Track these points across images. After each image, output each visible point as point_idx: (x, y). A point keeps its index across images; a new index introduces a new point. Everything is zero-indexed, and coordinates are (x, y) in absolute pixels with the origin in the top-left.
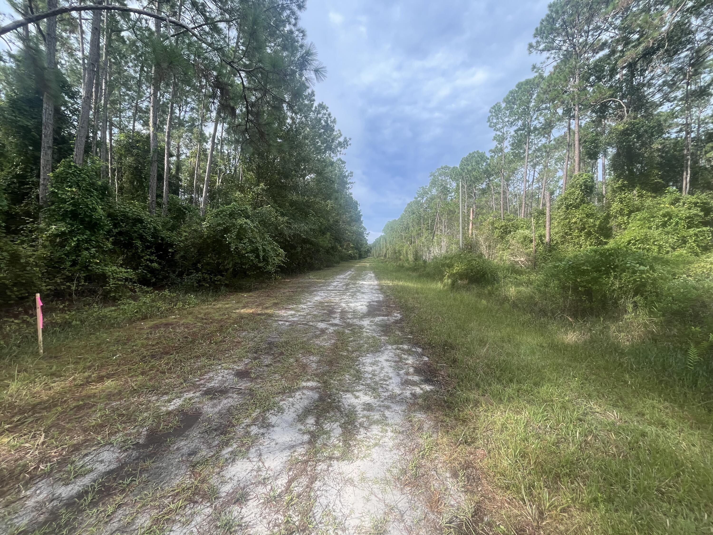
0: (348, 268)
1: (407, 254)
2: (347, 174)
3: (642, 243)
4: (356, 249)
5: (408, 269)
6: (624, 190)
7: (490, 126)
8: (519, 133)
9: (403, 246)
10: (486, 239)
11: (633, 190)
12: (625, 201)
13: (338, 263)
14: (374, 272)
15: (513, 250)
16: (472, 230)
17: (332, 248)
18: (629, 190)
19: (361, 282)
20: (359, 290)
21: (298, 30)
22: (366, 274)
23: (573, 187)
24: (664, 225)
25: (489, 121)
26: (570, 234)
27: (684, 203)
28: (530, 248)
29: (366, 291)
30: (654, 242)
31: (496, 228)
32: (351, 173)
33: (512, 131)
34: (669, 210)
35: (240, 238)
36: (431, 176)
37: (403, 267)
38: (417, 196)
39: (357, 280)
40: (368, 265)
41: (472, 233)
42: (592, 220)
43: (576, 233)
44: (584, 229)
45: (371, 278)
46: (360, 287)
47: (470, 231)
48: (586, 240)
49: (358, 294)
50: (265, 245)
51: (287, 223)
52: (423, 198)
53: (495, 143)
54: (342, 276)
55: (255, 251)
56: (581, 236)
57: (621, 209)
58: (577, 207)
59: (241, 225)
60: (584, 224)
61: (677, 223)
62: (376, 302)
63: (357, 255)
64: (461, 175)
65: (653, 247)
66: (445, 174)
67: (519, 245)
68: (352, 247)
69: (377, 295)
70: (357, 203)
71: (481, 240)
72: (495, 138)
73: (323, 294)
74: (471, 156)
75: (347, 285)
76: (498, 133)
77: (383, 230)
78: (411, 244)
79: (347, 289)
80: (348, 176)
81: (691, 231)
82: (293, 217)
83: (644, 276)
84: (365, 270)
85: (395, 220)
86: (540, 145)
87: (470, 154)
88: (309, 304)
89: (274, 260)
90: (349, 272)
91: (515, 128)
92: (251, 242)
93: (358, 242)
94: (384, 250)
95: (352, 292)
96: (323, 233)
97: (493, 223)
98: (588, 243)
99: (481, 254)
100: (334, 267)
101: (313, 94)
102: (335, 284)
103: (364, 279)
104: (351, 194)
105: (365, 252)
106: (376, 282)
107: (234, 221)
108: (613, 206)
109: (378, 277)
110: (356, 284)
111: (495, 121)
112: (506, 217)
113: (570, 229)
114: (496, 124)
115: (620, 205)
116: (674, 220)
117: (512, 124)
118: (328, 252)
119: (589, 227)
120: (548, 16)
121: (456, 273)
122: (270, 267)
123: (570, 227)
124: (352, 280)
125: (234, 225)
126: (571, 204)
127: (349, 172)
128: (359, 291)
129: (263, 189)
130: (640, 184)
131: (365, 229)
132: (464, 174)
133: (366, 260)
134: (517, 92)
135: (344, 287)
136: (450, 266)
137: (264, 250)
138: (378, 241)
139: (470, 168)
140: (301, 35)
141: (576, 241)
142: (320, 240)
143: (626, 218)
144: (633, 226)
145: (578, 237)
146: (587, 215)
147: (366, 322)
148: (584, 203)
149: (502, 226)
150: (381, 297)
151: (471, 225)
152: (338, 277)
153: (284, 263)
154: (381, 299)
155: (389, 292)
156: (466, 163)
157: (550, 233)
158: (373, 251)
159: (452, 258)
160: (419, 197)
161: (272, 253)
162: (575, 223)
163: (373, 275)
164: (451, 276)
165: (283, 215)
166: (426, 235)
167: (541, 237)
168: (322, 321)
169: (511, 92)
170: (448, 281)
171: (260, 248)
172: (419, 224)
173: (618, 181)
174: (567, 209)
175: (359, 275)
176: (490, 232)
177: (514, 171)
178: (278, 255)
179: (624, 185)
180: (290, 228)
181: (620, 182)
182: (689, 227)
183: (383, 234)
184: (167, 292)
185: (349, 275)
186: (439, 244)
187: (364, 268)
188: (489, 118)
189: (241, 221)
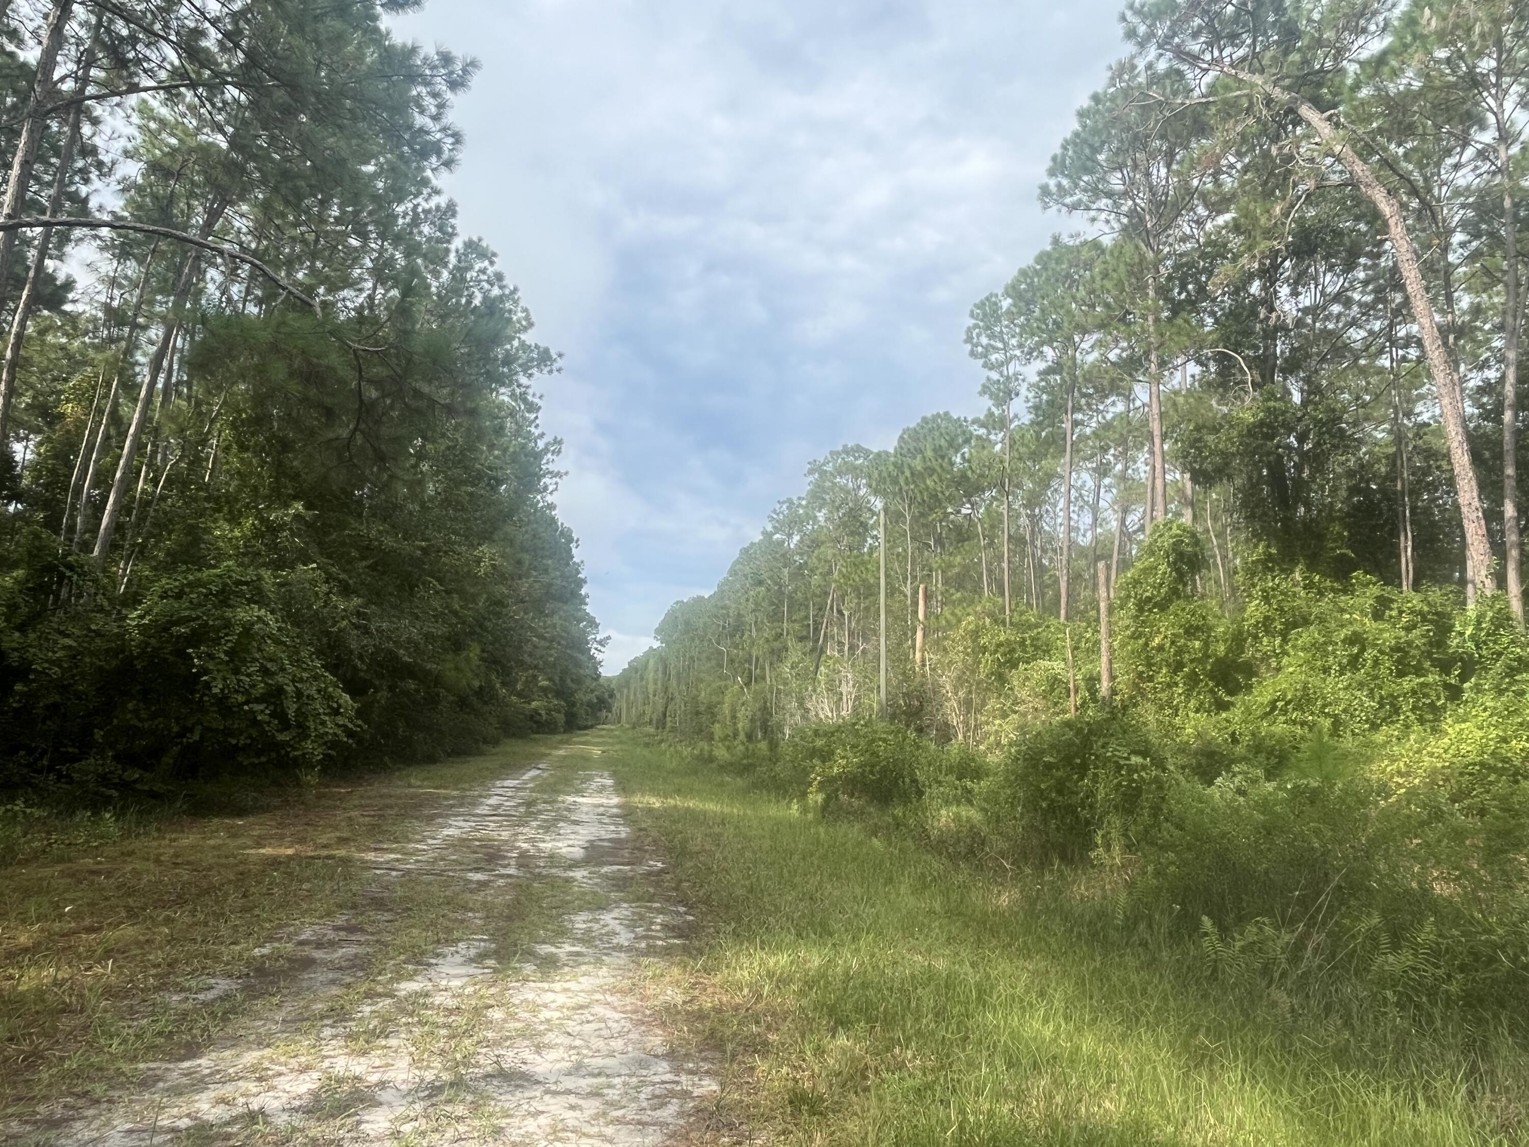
0: (531, 760)
1: (734, 717)
2: (541, 444)
3: (1299, 707)
4: (559, 694)
5: (723, 768)
6: (1272, 570)
7: (973, 354)
8: (1051, 378)
9: (722, 691)
10: (960, 681)
11: (1292, 572)
12: (1274, 596)
13: (496, 742)
14: (614, 775)
15: (1024, 715)
16: (923, 651)
17: (480, 692)
18: (1283, 571)
19: (570, 799)
20: (564, 817)
21: (444, 130)
22: (589, 779)
23: (1153, 554)
24: (1354, 663)
25: (969, 339)
26: (1151, 679)
27: (1401, 612)
28: (1064, 712)
29: (584, 818)
30: (1324, 706)
31: (984, 649)
32: (557, 442)
33: (1032, 371)
34: (1357, 628)
35: (237, 658)
36: (811, 472)
37: (711, 759)
38: (769, 528)
39: (559, 792)
40: (596, 751)
41: (923, 660)
42: (1197, 644)
43: (1162, 676)
44: (1179, 666)
45: (602, 789)
46: (569, 810)
47: (918, 655)
48: (1188, 695)
49: (561, 824)
50: (301, 680)
51: (359, 614)
52: (790, 536)
53: (987, 403)
54: (508, 783)
55: (275, 695)
56: (1176, 684)
57: (1267, 618)
58: (1163, 606)
59: (247, 629)
60: (1180, 652)
61: (1376, 663)
62: (610, 840)
63: (561, 718)
64: (895, 481)
65: (1321, 720)
66: (856, 472)
67: (1039, 704)
68: (544, 690)
69: (612, 828)
70: (570, 540)
71: (946, 682)
72: (985, 390)
73: (462, 824)
74: (931, 425)
75: (529, 804)
76: (995, 376)
77: (658, 631)
78: (748, 684)
79: (529, 814)
80: (546, 450)
81: (1409, 683)
82: (376, 596)
83: (1135, 776)
84: (584, 769)
85: (700, 599)
86: (1109, 416)
87: (924, 419)
88: (430, 841)
89: (323, 723)
90: (533, 773)
91: (1040, 365)
92: (265, 671)
93: (565, 672)
94: (660, 701)
95: (545, 821)
96: (456, 644)
97: (975, 634)
98: (1192, 704)
99: (946, 724)
100: (481, 754)
101: (451, 209)
102: (493, 801)
103: (579, 792)
104: (551, 507)
105: (590, 704)
106: (615, 800)
107: (229, 614)
108: (1249, 610)
109: (622, 787)
110: (555, 801)
111: (984, 340)
112: (1016, 618)
113: (1149, 665)
114: (989, 349)
115: (1264, 608)
116: (1369, 654)
117: (1031, 354)
118: (462, 703)
119: (1192, 661)
120: (1077, 134)
121: (839, 776)
122: (309, 745)
123: (1148, 658)
124: (543, 791)
125: (228, 625)
126: (1149, 599)
127: (548, 438)
128: (565, 819)
129: (297, 517)
130: (1306, 557)
131: (593, 624)
132: (902, 482)
133: (590, 735)
134: (1037, 273)
135: (522, 809)
136: (826, 756)
137: (299, 694)
138: (636, 669)
139: (918, 464)
140: (450, 140)
141: (1164, 696)
142: (449, 665)
143: (1278, 641)
144: (1290, 665)
145: (1169, 686)
146: (1187, 632)
147: (578, 874)
148: (1179, 597)
149: (999, 645)
150: (624, 832)
151: (919, 635)
152: (498, 783)
153: (350, 734)
154: (623, 835)
155: (647, 823)
156: (912, 445)
157: (1110, 670)
158: (620, 704)
159: (833, 734)
160: (777, 530)
161: (318, 706)
162: (1161, 648)
163: (610, 782)
164: (828, 783)
165: (346, 591)
166: (794, 656)
167: (1092, 681)
168: (477, 870)
169: (1023, 273)
170: (816, 798)
171: (290, 689)
172: (775, 617)
173: (1256, 546)
174: (1141, 610)
175: (567, 782)
176: (970, 660)
177: (1046, 480)
178: (336, 712)
179: (1270, 557)
180: (366, 631)
181: (1261, 549)
182: (1401, 674)
183: (656, 644)
184: (19, 806)
185: (533, 779)
186: (833, 689)
187: (586, 762)
188: (969, 331)
189: (245, 614)
